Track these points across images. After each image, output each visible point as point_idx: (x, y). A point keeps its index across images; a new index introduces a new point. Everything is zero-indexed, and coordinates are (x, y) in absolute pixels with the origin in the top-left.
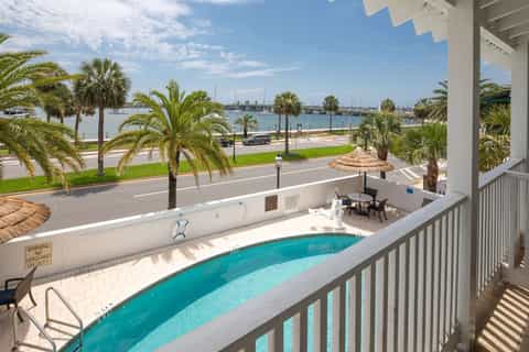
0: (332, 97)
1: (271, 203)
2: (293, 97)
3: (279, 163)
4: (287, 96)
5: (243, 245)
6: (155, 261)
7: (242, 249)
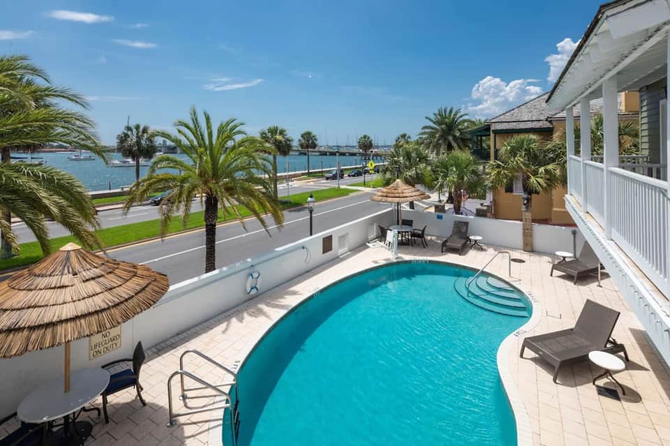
0: (309, 134)
1: (327, 243)
2: (282, 133)
3: (311, 205)
4: (274, 131)
5: (321, 287)
6: (241, 320)
7: (322, 291)
